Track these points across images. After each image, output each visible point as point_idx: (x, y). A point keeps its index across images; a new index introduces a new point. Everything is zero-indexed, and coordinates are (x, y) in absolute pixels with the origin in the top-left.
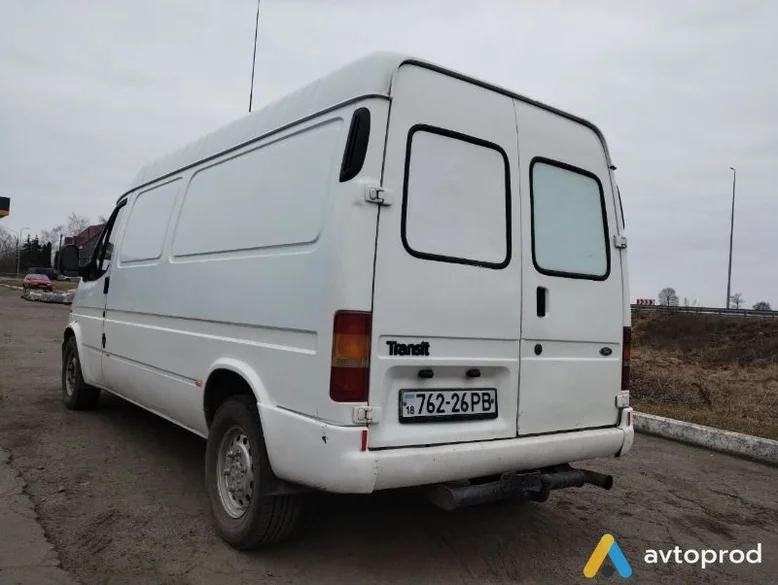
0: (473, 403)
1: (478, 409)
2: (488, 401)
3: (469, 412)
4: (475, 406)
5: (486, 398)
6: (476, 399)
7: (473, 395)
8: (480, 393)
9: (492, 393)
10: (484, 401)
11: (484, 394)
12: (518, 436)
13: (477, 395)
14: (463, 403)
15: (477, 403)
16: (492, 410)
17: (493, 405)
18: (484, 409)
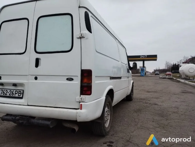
0: (15, 93)
1: (17, 95)
2: (20, 93)
3: (14, 96)
4: (16, 94)
5: (20, 92)
6: (16, 92)
7: (16, 91)
8: (18, 91)
9: (22, 91)
10: (19, 93)
11: (19, 91)
12: (28, 105)
13: (17, 91)
14: (12, 93)
15: (17, 94)
16: (21, 96)
17: (22, 95)
18: (18, 96)
